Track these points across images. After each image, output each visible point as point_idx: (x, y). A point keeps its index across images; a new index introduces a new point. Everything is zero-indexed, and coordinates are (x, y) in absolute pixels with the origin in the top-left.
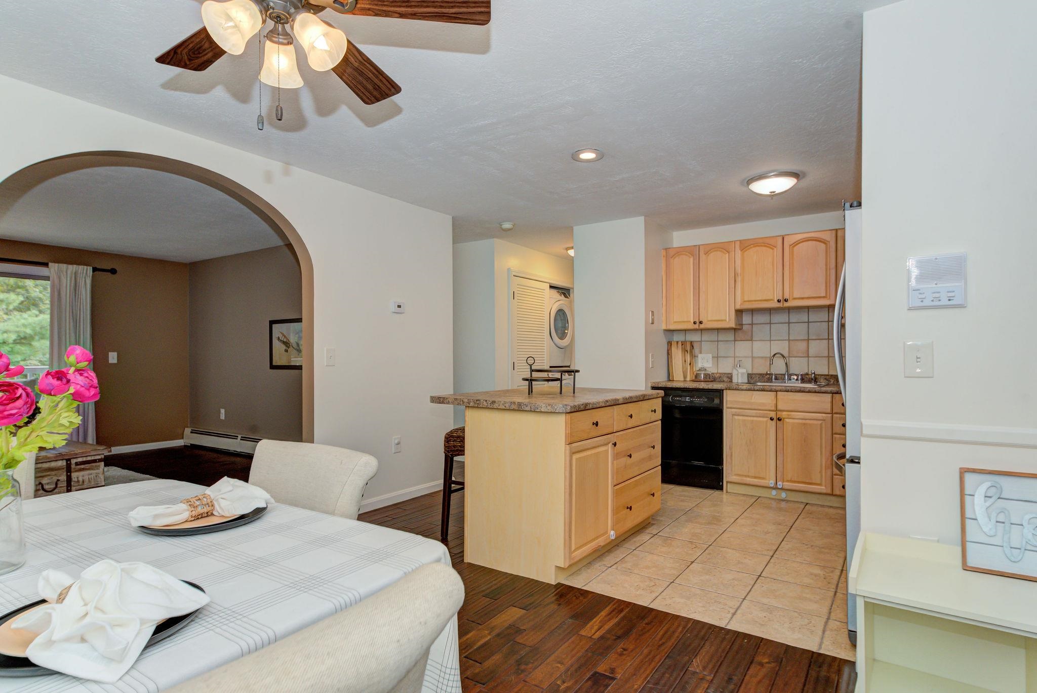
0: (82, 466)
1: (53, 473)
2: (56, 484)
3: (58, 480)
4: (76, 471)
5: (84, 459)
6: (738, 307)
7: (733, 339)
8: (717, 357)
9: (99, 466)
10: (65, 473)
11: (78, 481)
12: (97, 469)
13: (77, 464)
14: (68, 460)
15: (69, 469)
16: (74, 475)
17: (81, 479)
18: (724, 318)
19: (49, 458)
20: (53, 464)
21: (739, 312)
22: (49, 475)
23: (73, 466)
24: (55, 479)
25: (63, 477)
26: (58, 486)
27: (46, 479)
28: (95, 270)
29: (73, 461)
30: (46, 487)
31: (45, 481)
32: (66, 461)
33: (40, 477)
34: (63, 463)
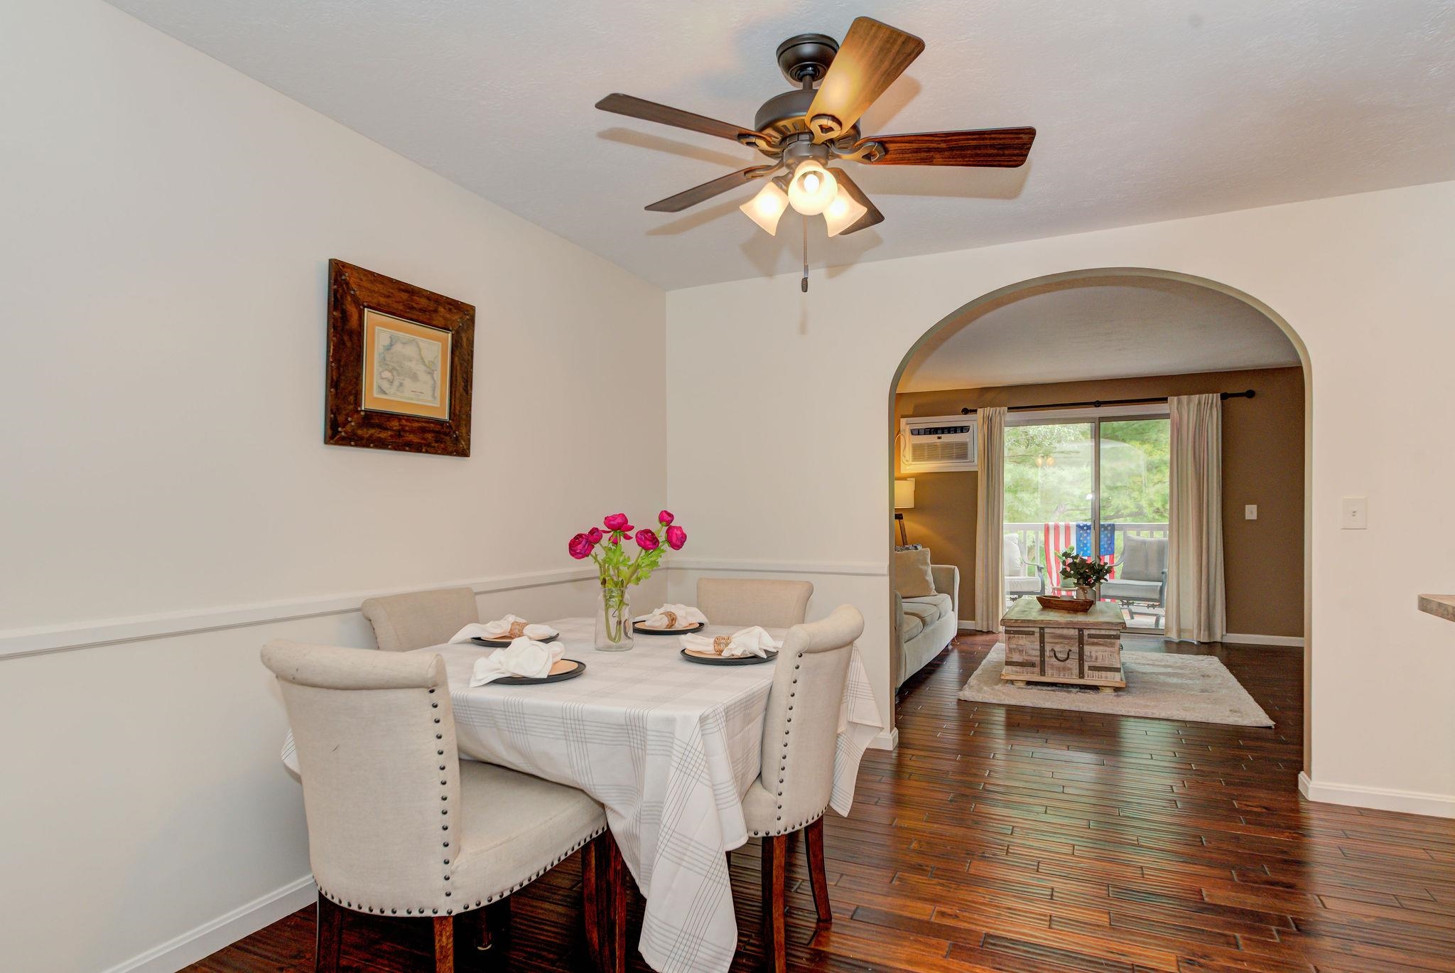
0: (1095, 640)
1: (1066, 641)
2: (1068, 654)
3: (1070, 650)
4: (1089, 644)
5: (1098, 632)
9: (1114, 644)
10: (1077, 644)
11: (1091, 656)
12: (1112, 647)
13: (1090, 636)
14: (1081, 630)
15: (1081, 643)
16: (1087, 648)
17: (1094, 654)
19: (1060, 624)
20: (1065, 632)
22: (1061, 643)
23: (1086, 638)
24: (1067, 648)
25: (1075, 649)
26: (1070, 657)
27: (1059, 646)
28: (1224, 397)
29: (1086, 632)
30: (1059, 655)
31: (1057, 648)
32: (1079, 631)
33: (1053, 643)
34: (1076, 632)
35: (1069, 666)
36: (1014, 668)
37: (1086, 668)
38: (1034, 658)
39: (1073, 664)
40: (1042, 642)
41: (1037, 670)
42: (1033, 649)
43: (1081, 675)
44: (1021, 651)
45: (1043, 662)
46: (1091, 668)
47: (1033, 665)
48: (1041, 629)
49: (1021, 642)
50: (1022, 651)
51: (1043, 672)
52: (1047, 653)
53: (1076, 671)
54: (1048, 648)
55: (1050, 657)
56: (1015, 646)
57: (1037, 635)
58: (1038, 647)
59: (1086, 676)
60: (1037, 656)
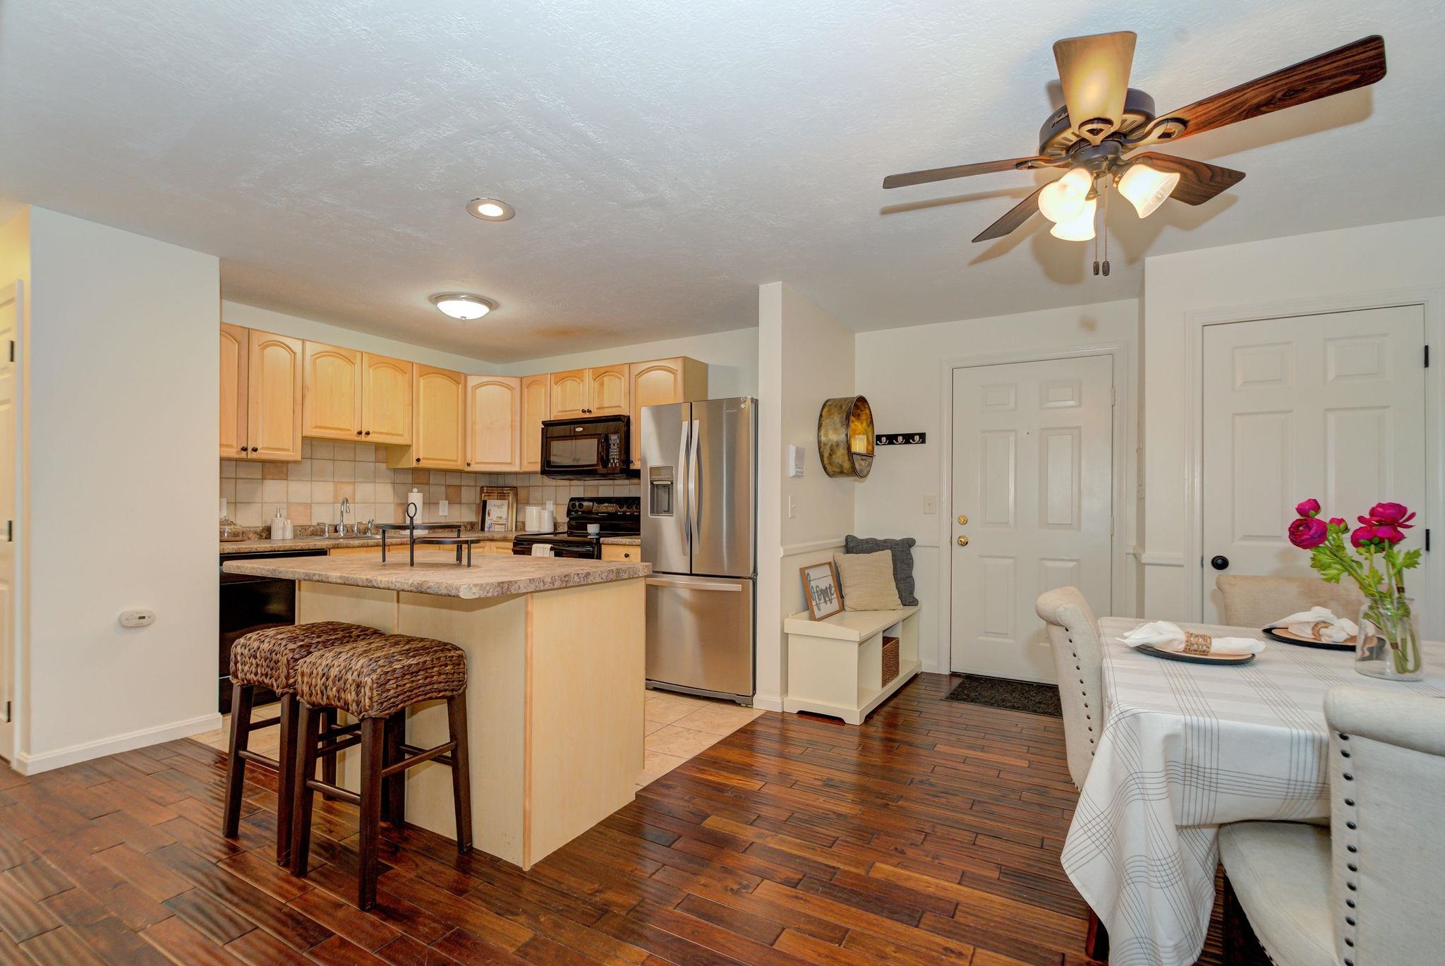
6: (307, 433)
7: (261, 477)
8: (235, 503)
18: (287, 447)
21: (309, 441)
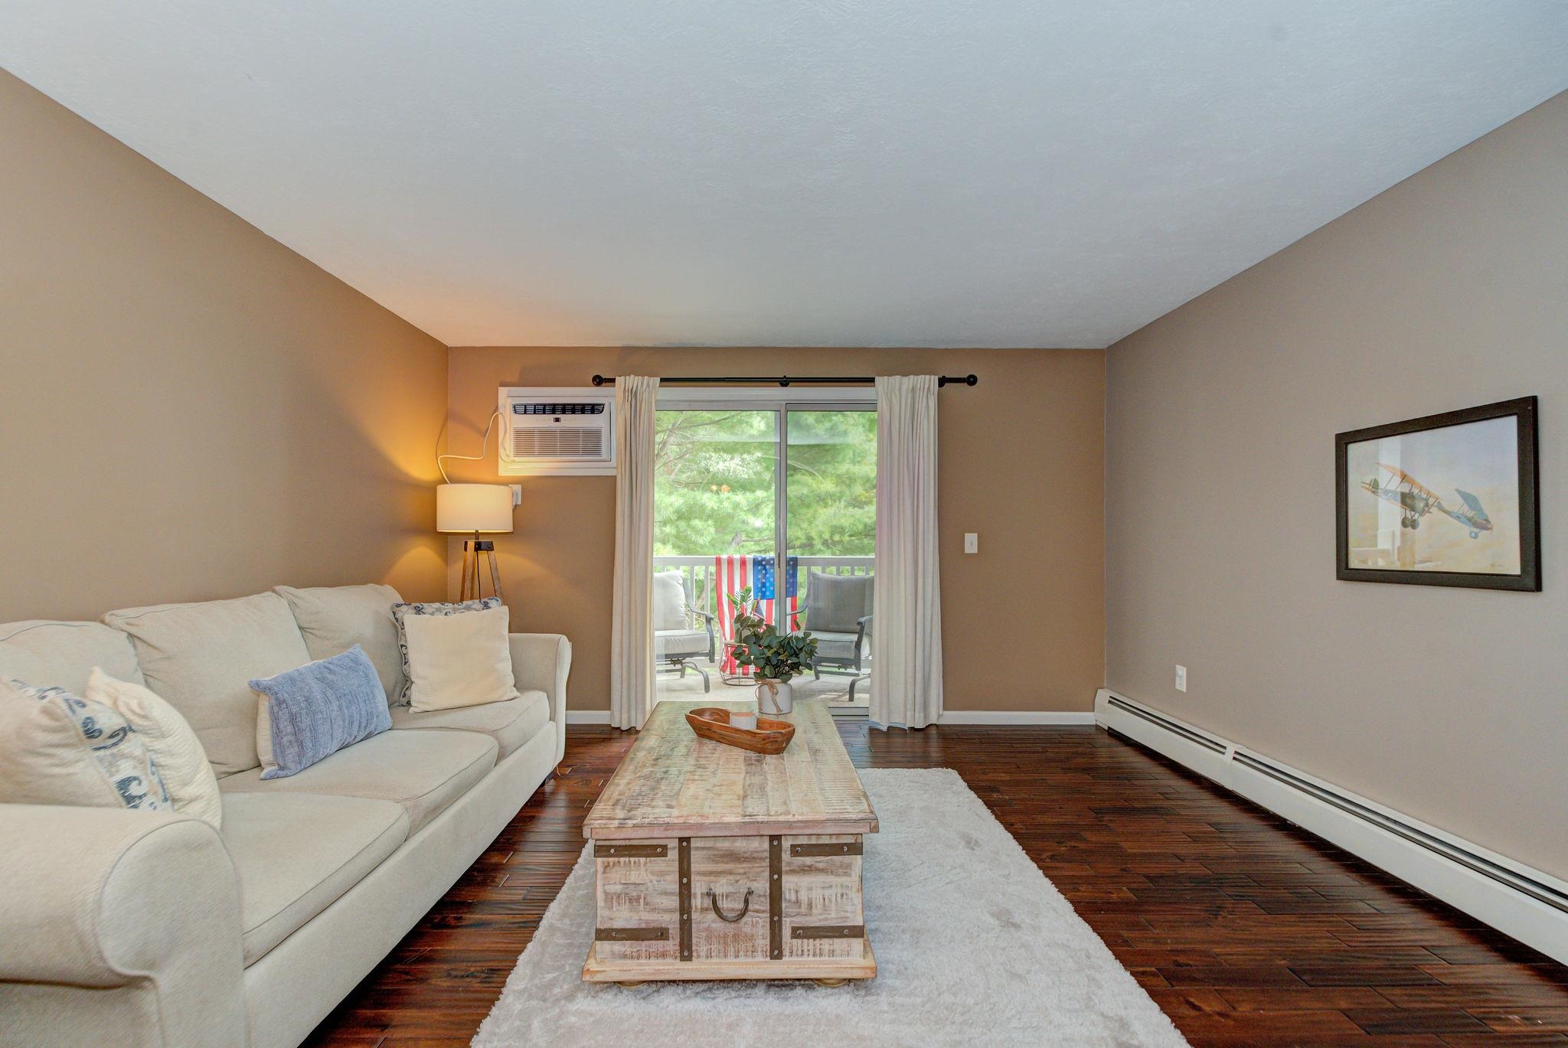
0: (808, 860)
1: (741, 869)
2: (746, 902)
3: (750, 893)
4: (793, 872)
5: (813, 841)
9: (849, 866)
10: (767, 874)
11: (798, 902)
12: (846, 874)
13: (794, 852)
14: (775, 839)
15: (775, 868)
16: (788, 882)
17: (803, 897)
19: (728, 826)
20: (739, 844)
22: (731, 873)
23: (786, 856)
24: (744, 886)
25: (762, 886)
26: (750, 907)
27: (724, 883)
29: (786, 844)
30: (724, 904)
31: (721, 887)
32: (771, 842)
33: (711, 873)
34: (766, 845)
35: (747, 929)
36: (618, 947)
37: (786, 932)
38: (667, 917)
39: (758, 925)
40: (685, 872)
41: (672, 945)
42: (666, 893)
43: (776, 951)
44: (633, 901)
45: (686, 926)
46: (799, 932)
47: (662, 934)
48: (681, 840)
49: (634, 877)
50: (638, 899)
51: (686, 951)
52: (697, 902)
53: (763, 942)
54: (698, 887)
55: (704, 910)
56: (618, 888)
57: (673, 854)
58: (676, 887)
59: (786, 951)
60: (671, 911)
